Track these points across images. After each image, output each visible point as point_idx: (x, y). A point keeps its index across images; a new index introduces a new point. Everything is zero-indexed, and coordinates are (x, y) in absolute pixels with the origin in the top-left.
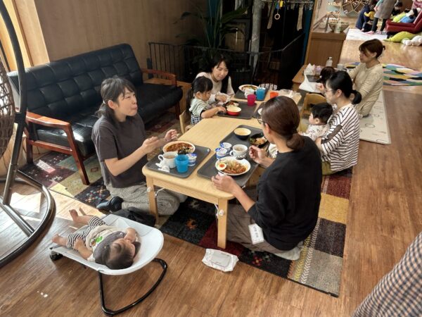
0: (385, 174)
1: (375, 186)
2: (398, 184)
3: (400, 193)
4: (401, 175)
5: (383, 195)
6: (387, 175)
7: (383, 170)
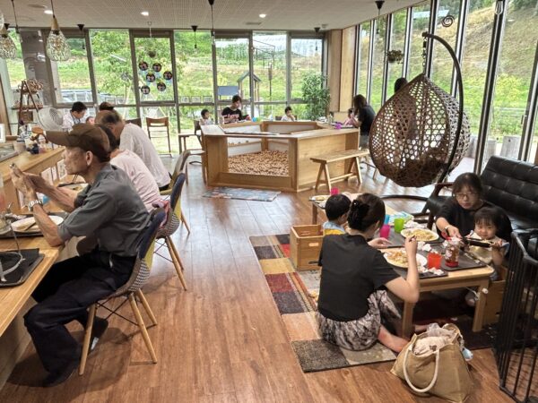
0: (242, 313)
1: (248, 295)
2: (228, 305)
3: (225, 296)
4: (225, 318)
5: (239, 289)
6: (239, 312)
7: (245, 317)
